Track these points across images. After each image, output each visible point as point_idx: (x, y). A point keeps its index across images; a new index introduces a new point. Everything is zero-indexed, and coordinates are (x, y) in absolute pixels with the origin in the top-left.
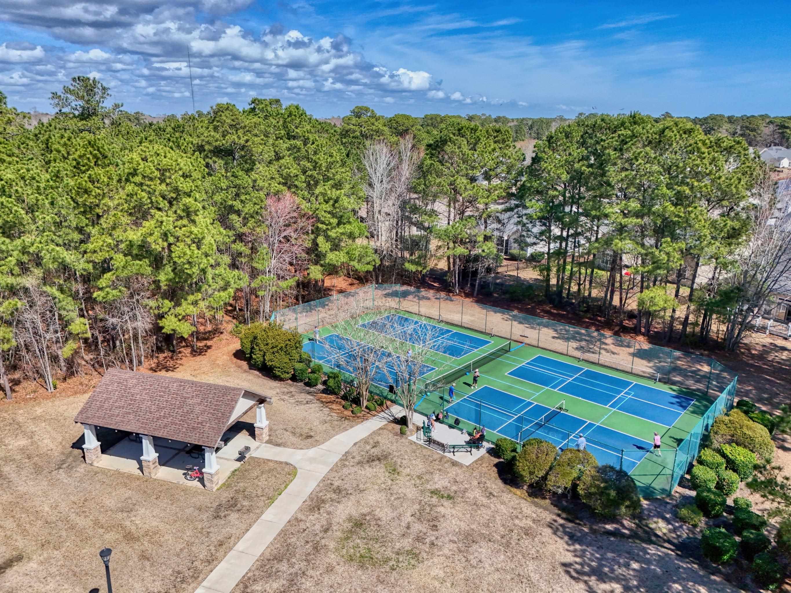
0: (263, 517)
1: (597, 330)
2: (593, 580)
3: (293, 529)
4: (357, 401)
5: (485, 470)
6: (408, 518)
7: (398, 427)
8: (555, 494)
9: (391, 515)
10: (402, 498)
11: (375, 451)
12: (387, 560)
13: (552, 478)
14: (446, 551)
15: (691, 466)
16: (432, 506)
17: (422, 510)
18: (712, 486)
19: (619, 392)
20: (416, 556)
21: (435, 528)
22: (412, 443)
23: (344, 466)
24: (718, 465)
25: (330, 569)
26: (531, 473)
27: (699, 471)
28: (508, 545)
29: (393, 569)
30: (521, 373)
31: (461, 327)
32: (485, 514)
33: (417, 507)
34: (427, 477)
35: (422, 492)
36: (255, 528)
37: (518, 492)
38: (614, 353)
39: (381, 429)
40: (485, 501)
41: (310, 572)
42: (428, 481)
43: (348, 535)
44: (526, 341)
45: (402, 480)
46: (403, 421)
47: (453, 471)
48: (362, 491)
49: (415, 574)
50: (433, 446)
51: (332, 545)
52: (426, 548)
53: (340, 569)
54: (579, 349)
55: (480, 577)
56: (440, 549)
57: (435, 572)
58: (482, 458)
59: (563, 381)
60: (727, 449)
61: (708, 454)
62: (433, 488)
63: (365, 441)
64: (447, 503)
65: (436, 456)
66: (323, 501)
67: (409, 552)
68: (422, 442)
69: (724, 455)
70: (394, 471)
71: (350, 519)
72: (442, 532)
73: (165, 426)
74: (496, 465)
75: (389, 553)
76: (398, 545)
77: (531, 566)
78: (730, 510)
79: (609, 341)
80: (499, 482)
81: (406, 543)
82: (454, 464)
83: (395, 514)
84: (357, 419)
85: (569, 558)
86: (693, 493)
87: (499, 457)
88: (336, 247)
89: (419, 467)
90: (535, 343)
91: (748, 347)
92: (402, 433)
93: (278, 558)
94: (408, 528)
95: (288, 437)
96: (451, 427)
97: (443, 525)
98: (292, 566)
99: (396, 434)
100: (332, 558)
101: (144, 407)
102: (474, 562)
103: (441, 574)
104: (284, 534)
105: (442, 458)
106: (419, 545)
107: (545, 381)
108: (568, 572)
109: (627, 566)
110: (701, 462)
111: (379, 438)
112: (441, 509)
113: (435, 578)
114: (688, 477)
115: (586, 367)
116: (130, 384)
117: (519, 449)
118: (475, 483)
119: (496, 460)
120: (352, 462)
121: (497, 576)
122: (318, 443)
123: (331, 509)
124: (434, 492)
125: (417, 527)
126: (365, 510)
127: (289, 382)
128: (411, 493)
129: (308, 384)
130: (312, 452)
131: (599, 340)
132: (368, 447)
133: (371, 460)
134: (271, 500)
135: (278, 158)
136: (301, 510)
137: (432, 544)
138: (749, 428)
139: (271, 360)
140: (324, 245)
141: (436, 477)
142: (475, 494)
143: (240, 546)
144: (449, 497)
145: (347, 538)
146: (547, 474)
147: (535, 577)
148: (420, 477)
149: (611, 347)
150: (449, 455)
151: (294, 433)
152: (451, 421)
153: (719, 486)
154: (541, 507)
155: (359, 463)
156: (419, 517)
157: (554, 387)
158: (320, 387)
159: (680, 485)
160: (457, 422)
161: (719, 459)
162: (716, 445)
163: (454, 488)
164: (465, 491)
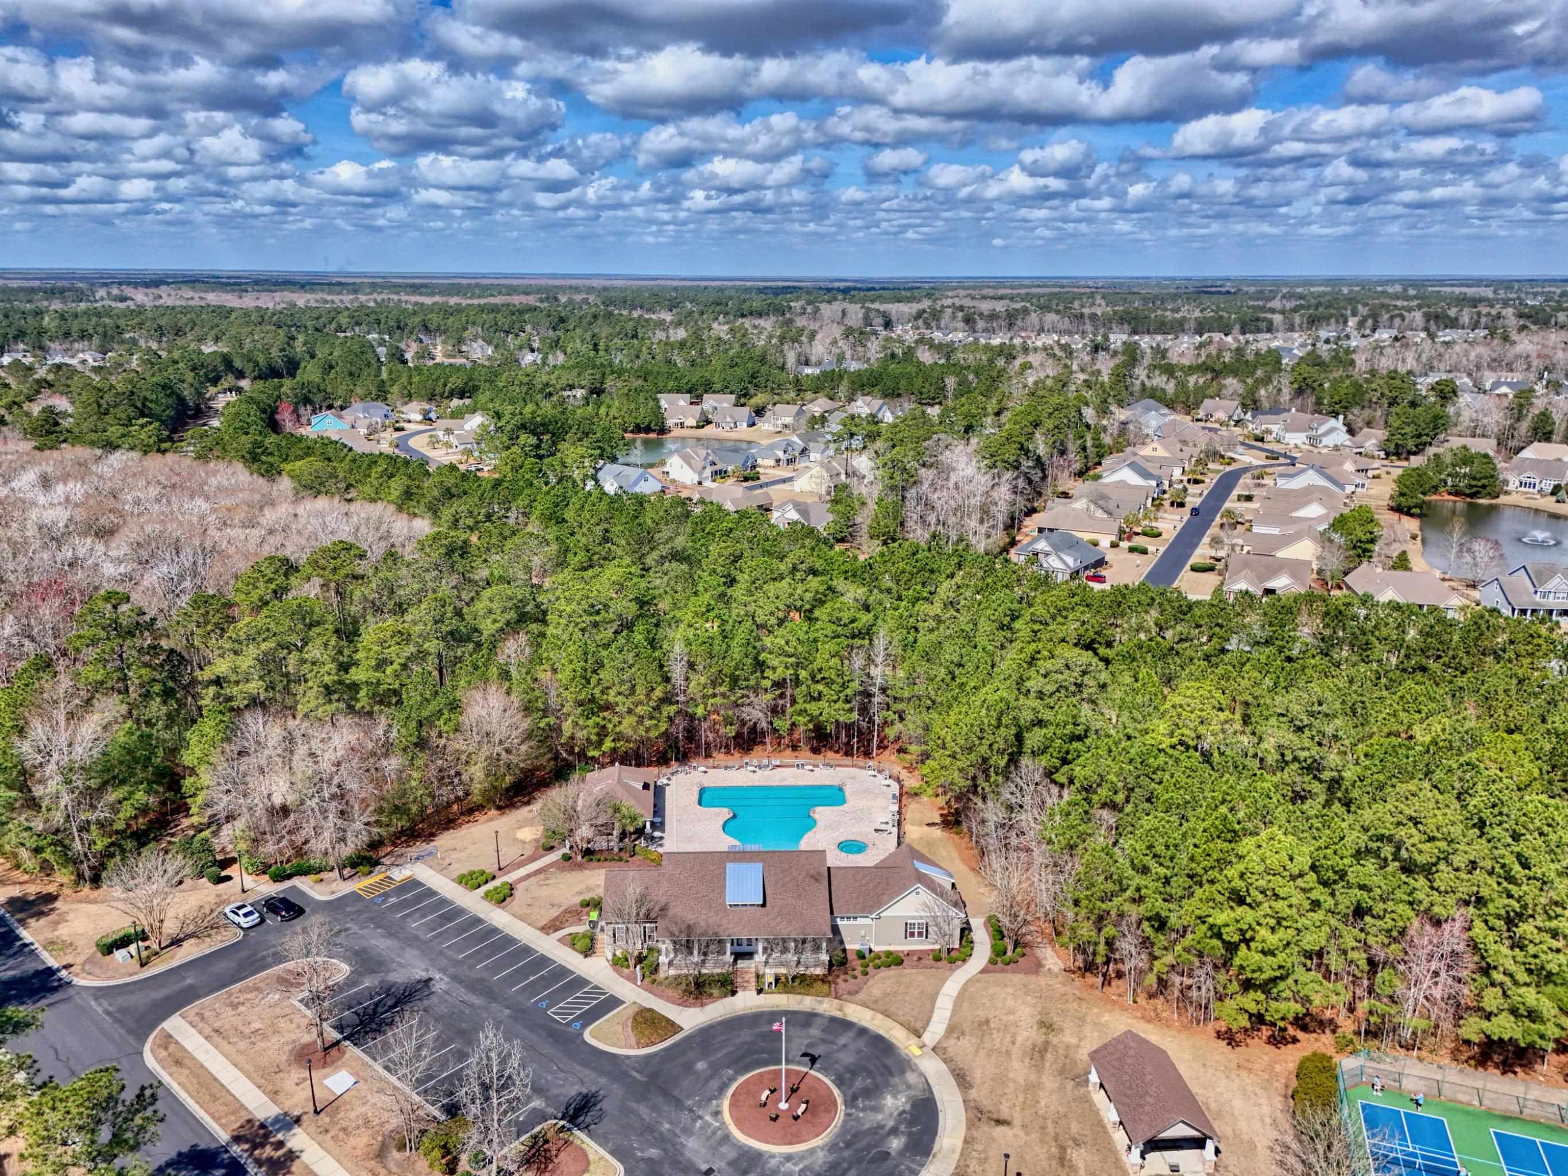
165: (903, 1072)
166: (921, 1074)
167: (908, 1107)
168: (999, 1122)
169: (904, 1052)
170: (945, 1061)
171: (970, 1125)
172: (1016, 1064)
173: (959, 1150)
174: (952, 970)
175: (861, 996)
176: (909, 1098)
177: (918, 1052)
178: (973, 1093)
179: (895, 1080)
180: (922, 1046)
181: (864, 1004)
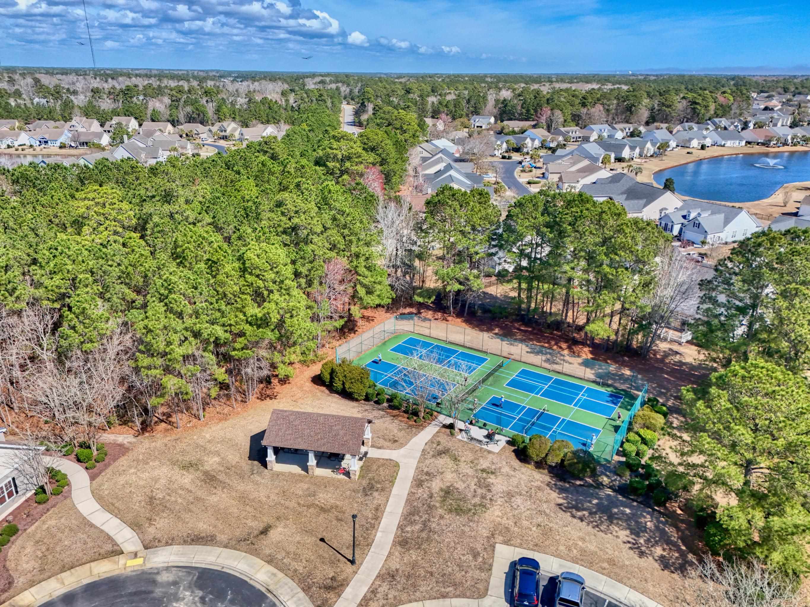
0: (393, 492)
1: (556, 344)
2: (574, 511)
3: (413, 498)
4: (416, 413)
5: (508, 454)
6: (473, 487)
7: (448, 431)
8: (550, 466)
9: (463, 486)
10: (466, 475)
11: (440, 448)
12: (470, 510)
13: (550, 457)
14: (499, 502)
15: (622, 443)
16: (485, 479)
17: (479, 481)
18: (634, 454)
19: (577, 395)
20: (484, 506)
21: (489, 491)
22: (460, 441)
23: (425, 459)
24: (637, 441)
25: (442, 517)
26: (537, 455)
27: (627, 446)
28: (531, 496)
29: (474, 514)
30: (513, 384)
31: (464, 346)
32: (514, 481)
33: (476, 480)
34: (476, 462)
35: (476, 470)
36: (391, 500)
37: (530, 466)
38: (570, 363)
39: (437, 432)
40: (513, 473)
41: (432, 520)
42: (477, 464)
43: (444, 499)
44: (512, 357)
45: (462, 465)
46: (451, 427)
47: (490, 456)
48: (442, 473)
49: (486, 515)
50: (473, 442)
51: (438, 505)
52: (488, 501)
53: (447, 516)
54: (547, 361)
55: (520, 513)
56: (496, 501)
57: (498, 513)
58: (504, 447)
59: (542, 389)
60: (642, 432)
61: (632, 436)
62: (481, 468)
63: (431, 441)
64: (492, 476)
65: (477, 448)
66: (422, 481)
67: (480, 505)
68: (465, 440)
69: (640, 436)
70: (456, 459)
71: (441, 490)
72: (494, 492)
73: (324, 444)
74: (514, 451)
75: (470, 506)
76: (473, 502)
77: (545, 506)
78: (643, 467)
79: (566, 352)
80: (518, 461)
81: (477, 500)
82: (489, 452)
83: (465, 485)
84: (420, 427)
85: (561, 501)
86: (624, 459)
87: (514, 446)
88: (369, 292)
89: (470, 456)
90: (518, 358)
91: (655, 353)
92: (452, 434)
93: (412, 514)
94: (475, 492)
95: (381, 442)
96: (480, 428)
97: (493, 489)
98: (421, 517)
99: (448, 435)
100: (441, 511)
101: (306, 433)
102: (515, 507)
103: (500, 514)
104: (409, 501)
105: (481, 449)
106: (484, 501)
107: (530, 389)
108: (561, 508)
109: (590, 502)
110: (628, 441)
111: (439, 439)
112: (489, 480)
113: (498, 516)
114: (621, 449)
115: (555, 377)
116: (291, 420)
117: (527, 441)
118: (504, 463)
119: (513, 448)
120: (429, 456)
121: (528, 512)
122: (402, 445)
123: (429, 485)
124: (483, 470)
125: (479, 491)
126: (448, 484)
127: (363, 402)
128: (470, 472)
129: (377, 402)
130: (402, 451)
131: (559, 352)
132: (435, 446)
133: (440, 453)
134: (392, 482)
135: (326, 229)
136: (412, 487)
137: (491, 500)
138: (653, 419)
139: (350, 388)
140: (362, 292)
141: (481, 461)
142: (506, 469)
143: (388, 509)
144: (492, 473)
145: (444, 501)
146: (547, 455)
147: (548, 511)
148: (472, 462)
149: (567, 358)
150: (485, 447)
151: (385, 440)
152: (481, 425)
153: (638, 454)
154: (543, 474)
155: (433, 456)
156: (479, 485)
157: (537, 394)
158: (385, 404)
159: (617, 454)
160: (485, 425)
161: (638, 438)
162: (636, 429)
163: (493, 467)
164: (500, 468)
165: (154, 582)
166: (167, 569)
167: (200, 593)
168: (265, 531)
169: (128, 572)
170: (167, 544)
171: (256, 553)
172: (213, 499)
173: (275, 571)
174: (68, 496)
175: (19, 582)
176: (189, 588)
177: (139, 561)
178: (222, 538)
179: (158, 592)
180: (135, 555)
181: (32, 584)
